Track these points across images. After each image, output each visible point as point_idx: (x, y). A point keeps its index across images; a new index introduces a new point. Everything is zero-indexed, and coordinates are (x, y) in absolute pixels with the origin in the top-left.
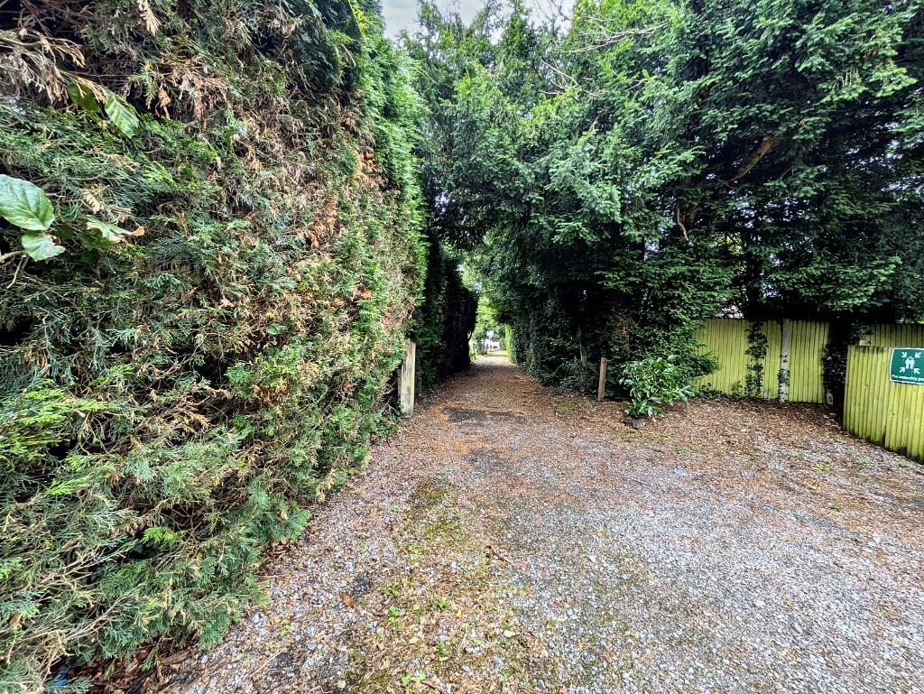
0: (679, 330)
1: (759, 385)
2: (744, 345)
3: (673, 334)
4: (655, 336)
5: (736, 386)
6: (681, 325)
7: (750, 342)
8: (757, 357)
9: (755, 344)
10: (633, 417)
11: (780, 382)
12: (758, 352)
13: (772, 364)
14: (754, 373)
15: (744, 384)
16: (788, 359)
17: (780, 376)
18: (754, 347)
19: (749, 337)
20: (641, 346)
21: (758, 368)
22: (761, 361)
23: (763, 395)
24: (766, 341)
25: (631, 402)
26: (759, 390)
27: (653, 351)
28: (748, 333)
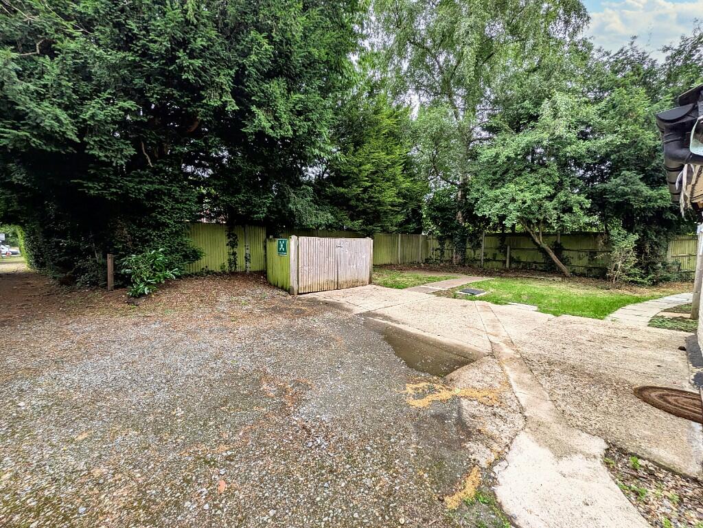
0: (168, 230)
1: (236, 264)
2: (225, 240)
3: (164, 234)
4: (151, 235)
5: (223, 267)
6: (169, 227)
7: (229, 238)
8: (233, 247)
9: (231, 239)
10: (135, 297)
11: (246, 261)
12: (233, 244)
13: (241, 251)
14: (232, 257)
15: (227, 265)
16: (249, 247)
17: (246, 258)
18: (231, 241)
19: (228, 235)
20: (142, 243)
21: (234, 254)
22: (236, 250)
23: (238, 270)
24: (237, 238)
25: (133, 286)
26: (236, 267)
27: (150, 246)
28: (227, 233)
